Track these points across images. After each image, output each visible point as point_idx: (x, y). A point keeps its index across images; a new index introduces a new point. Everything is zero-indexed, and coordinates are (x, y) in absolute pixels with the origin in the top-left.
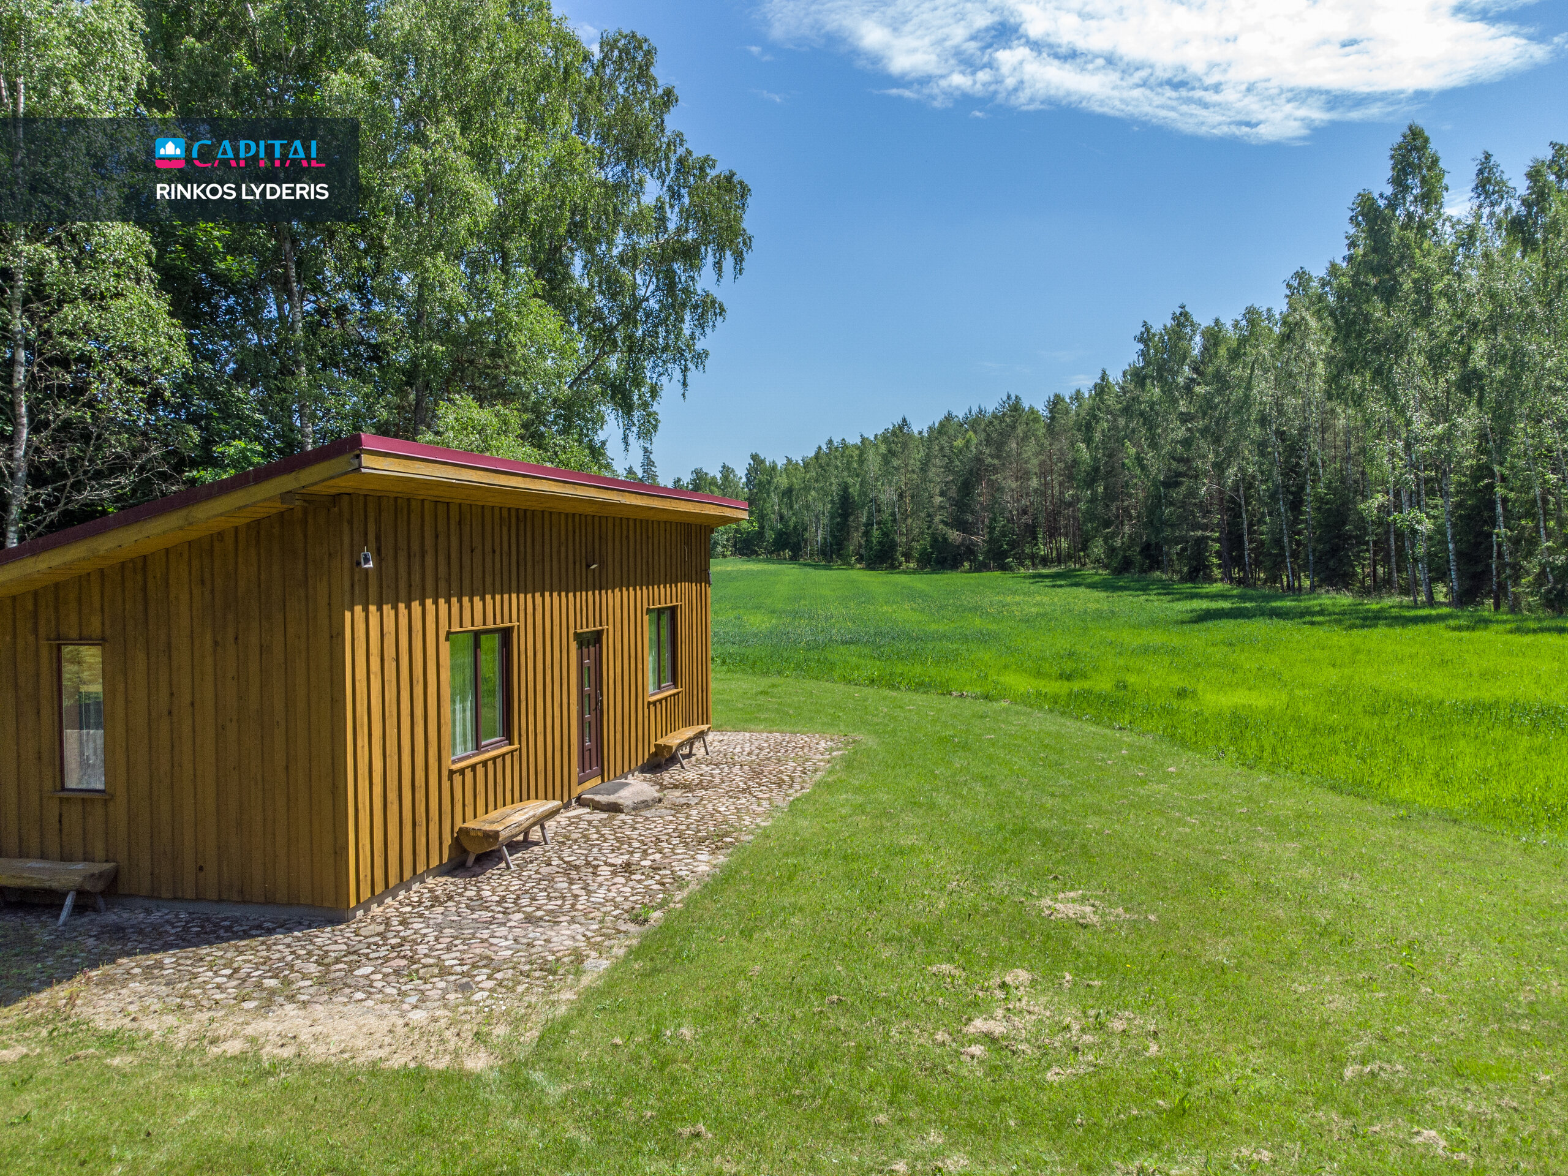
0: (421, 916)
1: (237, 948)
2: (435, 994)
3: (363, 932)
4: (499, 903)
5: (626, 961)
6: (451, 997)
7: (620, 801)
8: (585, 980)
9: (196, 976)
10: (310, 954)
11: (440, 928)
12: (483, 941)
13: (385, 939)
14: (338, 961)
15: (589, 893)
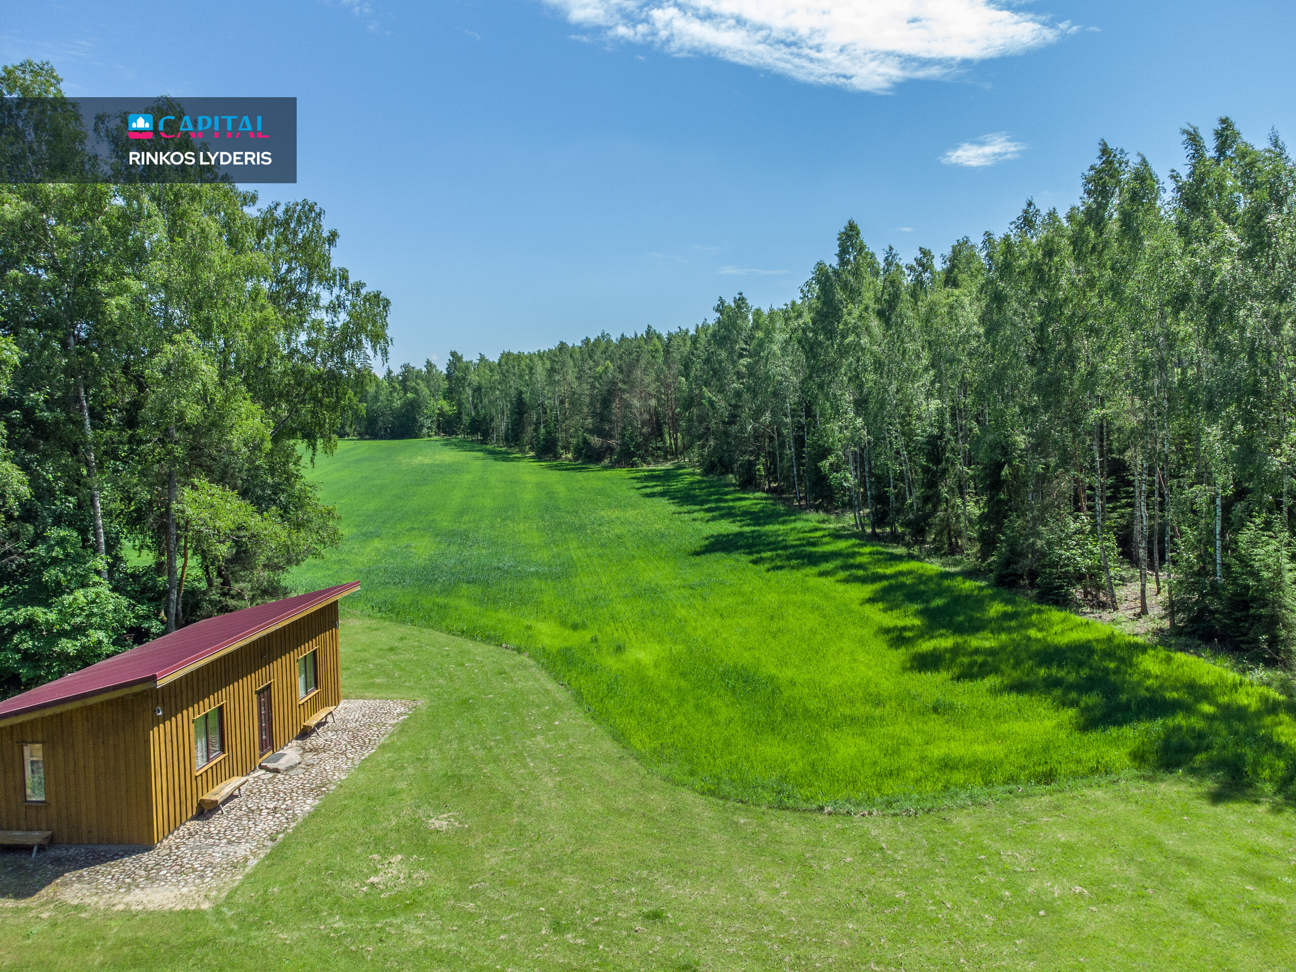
0: (184, 843)
1: (111, 866)
2: (190, 880)
3: (161, 854)
4: (218, 834)
5: (263, 861)
6: (197, 881)
7: (279, 767)
8: (247, 870)
9: (98, 879)
10: (140, 866)
11: (192, 849)
12: (210, 854)
13: (170, 857)
14: (152, 869)
15: (256, 825)
